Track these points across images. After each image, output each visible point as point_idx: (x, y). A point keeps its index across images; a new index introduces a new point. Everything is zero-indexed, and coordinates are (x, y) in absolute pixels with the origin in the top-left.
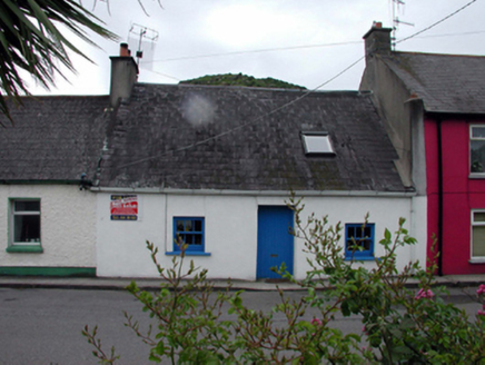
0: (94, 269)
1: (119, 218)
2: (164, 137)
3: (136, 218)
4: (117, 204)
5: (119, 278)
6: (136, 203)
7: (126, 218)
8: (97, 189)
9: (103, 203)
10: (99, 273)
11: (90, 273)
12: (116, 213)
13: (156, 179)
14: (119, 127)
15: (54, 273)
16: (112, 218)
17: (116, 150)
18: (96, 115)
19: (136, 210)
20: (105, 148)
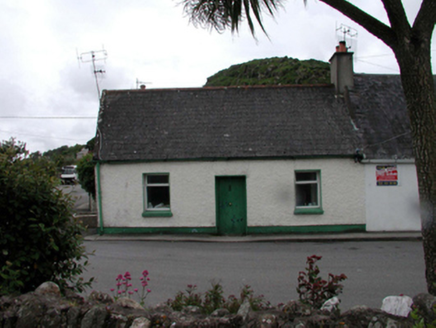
0: (364, 225)
1: (383, 184)
2: (397, 117)
3: (396, 184)
4: (381, 173)
5: (384, 232)
6: (396, 172)
7: (389, 184)
8: (367, 161)
9: (370, 173)
10: (368, 229)
11: (361, 228)
12: (380, 180)
13: (409, 152)
14: (357, 111)
15: (333, 230)
16: (378, 184)
17: (365, 129)
18: (331, 101)
19: (396, 177)
20: (356, 129)
